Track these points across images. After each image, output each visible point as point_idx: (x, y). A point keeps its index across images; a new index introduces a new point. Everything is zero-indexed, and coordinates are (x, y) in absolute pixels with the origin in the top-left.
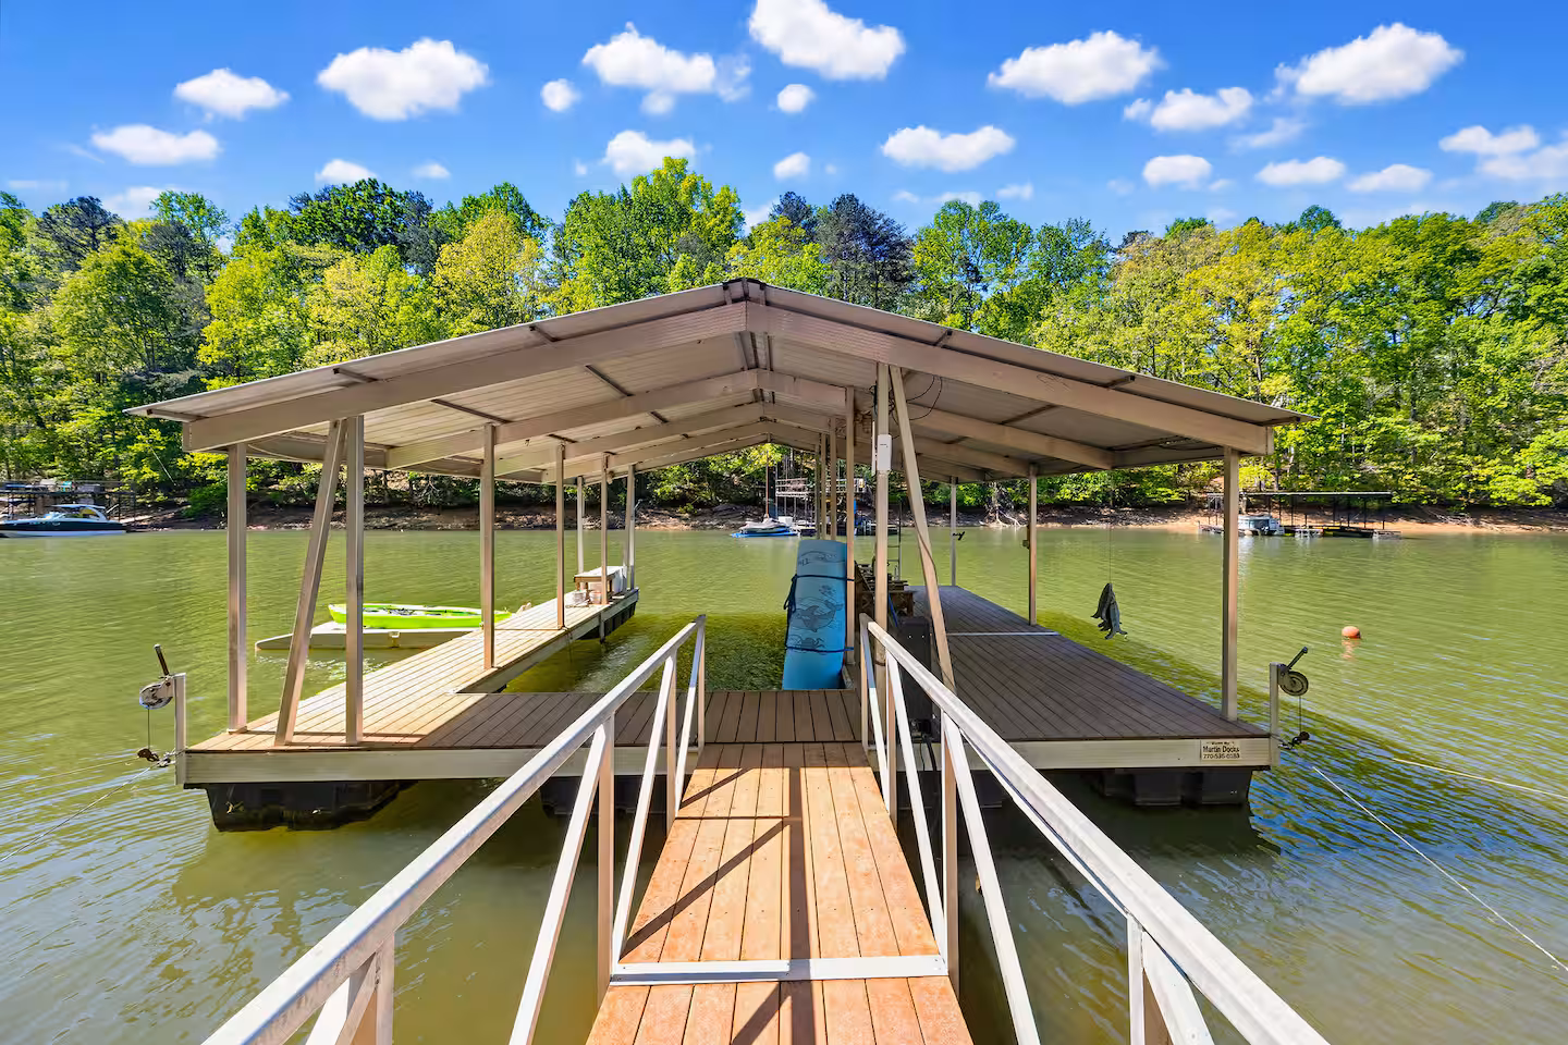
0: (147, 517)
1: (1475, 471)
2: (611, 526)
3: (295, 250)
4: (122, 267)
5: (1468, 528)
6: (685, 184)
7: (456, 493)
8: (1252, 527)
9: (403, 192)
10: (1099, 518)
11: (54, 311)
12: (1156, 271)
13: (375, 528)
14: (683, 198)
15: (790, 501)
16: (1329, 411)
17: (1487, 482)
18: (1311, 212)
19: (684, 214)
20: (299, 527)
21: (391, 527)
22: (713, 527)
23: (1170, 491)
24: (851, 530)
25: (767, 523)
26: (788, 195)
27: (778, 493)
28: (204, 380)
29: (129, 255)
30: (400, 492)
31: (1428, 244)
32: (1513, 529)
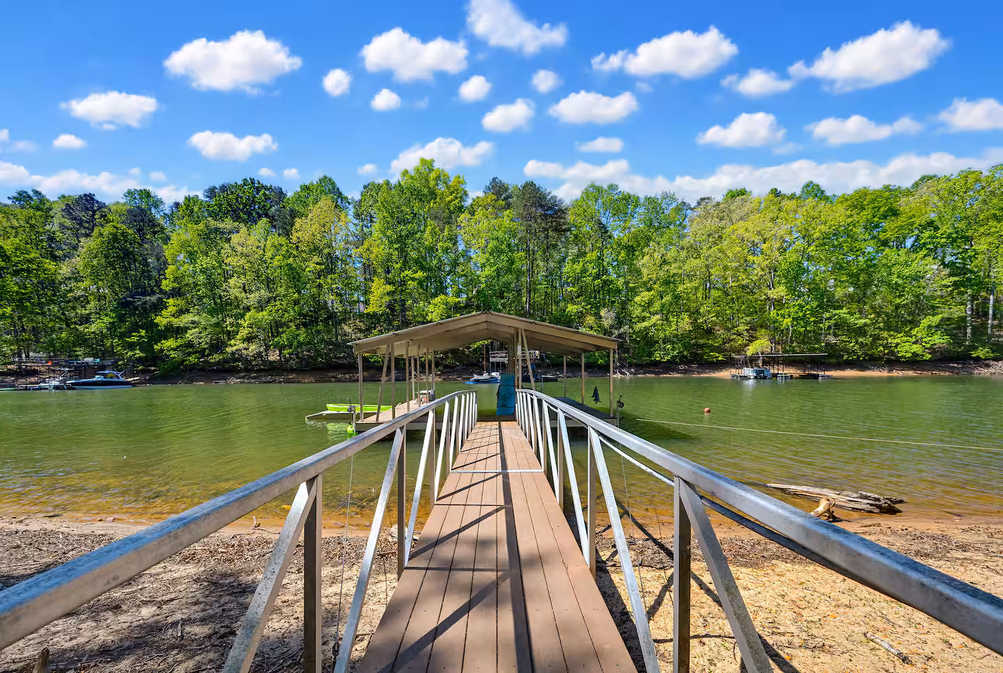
0: (137, 378)
1: (890, 340)
2: (397, 379)
3: (213, 223)
4: (115, 235)
5: (884, 373)
6: (433, 175)
7: (308, 362)
8: (755, 375)
9: (269, 185)
10: (678, 371)
11: (78, 262)
12: (711, 224)
13: (265, 382)
14: (432, 183)
15: (498, 363)
16: (807, 307)
17: (896, 347)
18: (808, 186)
19: (433, 194)
20: (222, 382)
21: (274, 381)
22: (455, 379)
23: (717, 355)
24: (532, 380)
25: (485, 376)
26: (494, 179)
27: (491, 360)
28: (165, 300)
29: (117, 228)
30: (275, 362)
31: (870, 206)
32: (911, 373)
